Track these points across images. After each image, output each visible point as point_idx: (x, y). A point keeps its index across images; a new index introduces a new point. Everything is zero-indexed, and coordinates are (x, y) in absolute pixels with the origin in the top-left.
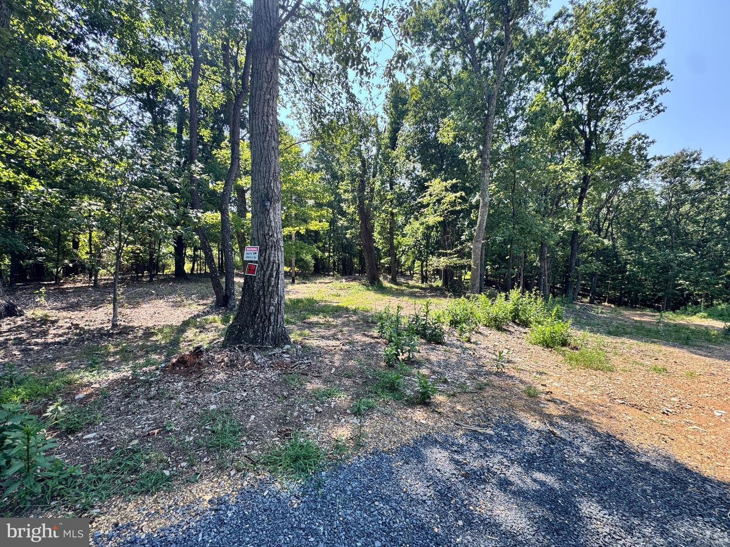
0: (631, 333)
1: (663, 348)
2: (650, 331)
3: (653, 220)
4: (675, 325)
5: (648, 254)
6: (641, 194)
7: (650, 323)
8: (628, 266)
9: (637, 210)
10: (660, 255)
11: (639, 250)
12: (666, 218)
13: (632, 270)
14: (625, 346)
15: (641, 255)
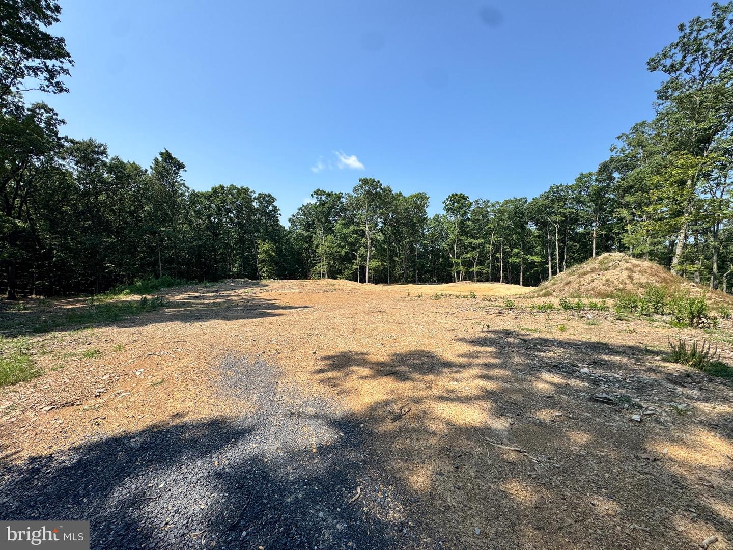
0: (62, 324)
1: (96, 330)
2: (83, 317)
3: (75, 205)
4: (106, 305)
5: (75, 239)
6: (58, 173)
7: (82, 309)
8: (55, 252)
9: (55, 191)
10: (86, 240)
11: (64, 234)
12: (87, 204)
13: (59, 256)
14: (55, 341)
15: (67, 240)
